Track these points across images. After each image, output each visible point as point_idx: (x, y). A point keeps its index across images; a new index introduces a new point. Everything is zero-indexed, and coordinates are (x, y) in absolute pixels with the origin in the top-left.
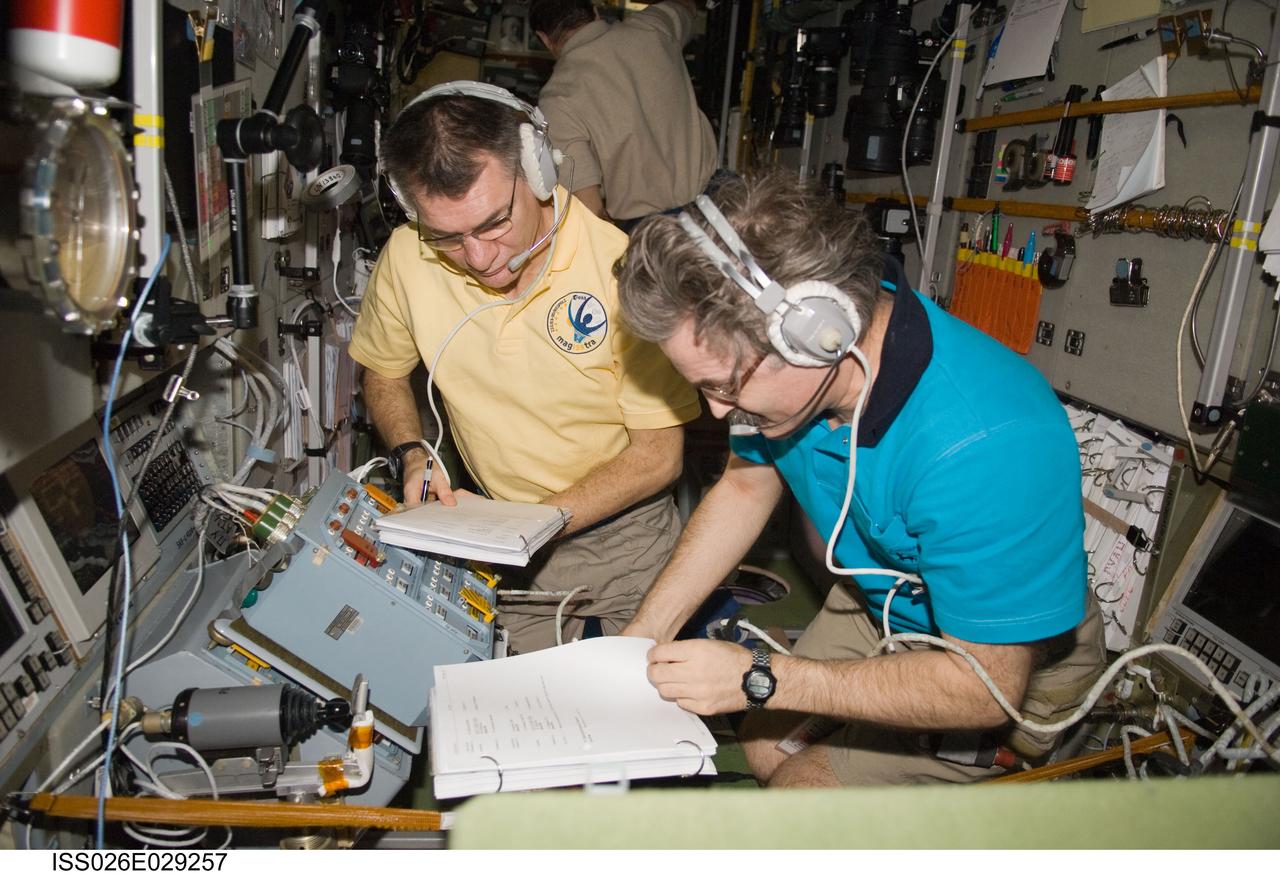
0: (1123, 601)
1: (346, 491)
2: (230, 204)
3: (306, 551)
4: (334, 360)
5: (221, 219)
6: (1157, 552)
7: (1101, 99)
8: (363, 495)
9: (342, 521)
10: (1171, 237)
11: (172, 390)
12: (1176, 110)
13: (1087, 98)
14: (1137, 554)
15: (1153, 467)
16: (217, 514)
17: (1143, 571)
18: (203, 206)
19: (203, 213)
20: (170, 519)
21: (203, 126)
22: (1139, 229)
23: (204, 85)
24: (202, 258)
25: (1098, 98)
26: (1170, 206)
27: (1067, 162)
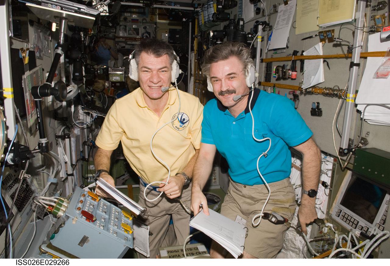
0: (323, 204)
1: (82, 195)
2: (37, 114)
3: (70, 219)
4: (74, 143)
5: (34, 112)
6: (331, 189)
7: (303, 55)
8: (87, 195)
9: (81, 207)
10: (328, 96)
11: (22, 175)
12: (326, 59)
13: (299, 54)
14: (325, 189)
15: (328, 163)
16: (39, 206)
17: (327, 195)
18: (28, 110)
19: (29, 112)
20: (24, 207)
21: (27, 84)
22: (318, 94)
23: (26, 71)
24: (29, 126)
25: (302, 54)
26: (327, 87)
27: (294, 73)
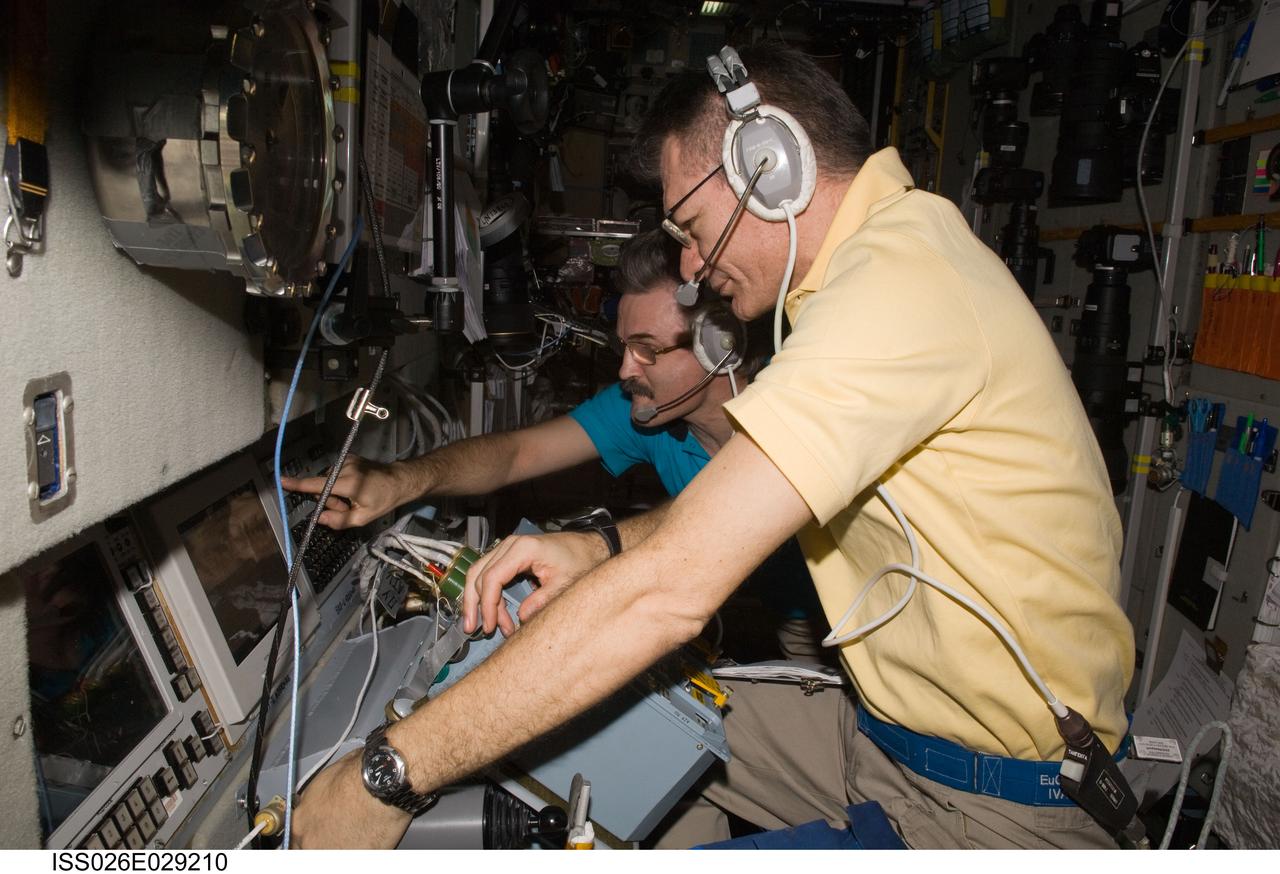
2: (435, 177)
11: (358, 404)
16: (389, 570)
20: (331, 579)
